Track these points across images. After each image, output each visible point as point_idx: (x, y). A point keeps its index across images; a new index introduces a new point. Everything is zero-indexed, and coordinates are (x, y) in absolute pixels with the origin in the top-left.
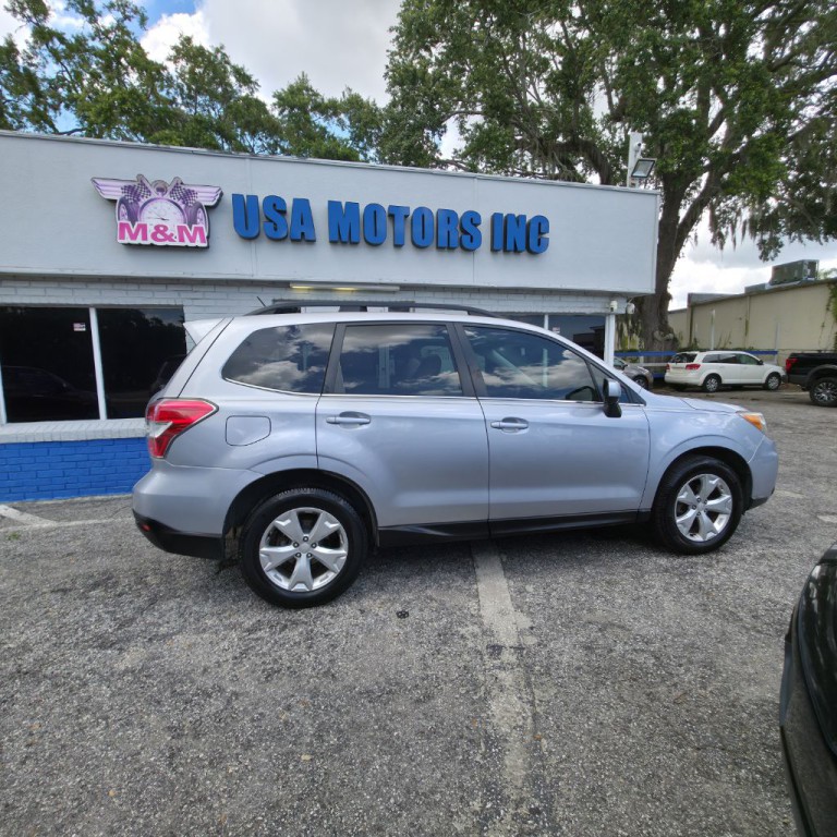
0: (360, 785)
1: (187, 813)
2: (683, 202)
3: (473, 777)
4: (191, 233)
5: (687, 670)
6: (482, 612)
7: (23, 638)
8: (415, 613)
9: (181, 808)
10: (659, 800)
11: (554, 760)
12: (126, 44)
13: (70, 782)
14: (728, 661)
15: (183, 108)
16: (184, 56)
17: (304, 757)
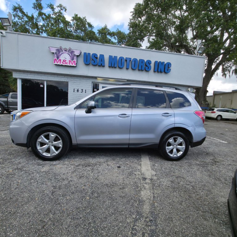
0: (102, 207)
1: (55, 206)
2: (214, 64)
3: (134, 209)
4: (72, 62)
5: (202, 191)
6: (142, 169)
7: (19, 161)
8: (122, 167)
9: (54, 205)
10: (189, 223)
11: (158, 209)
12: (61, 16)
13: (26, 195)
14: (215, 191)
15: (74, 33)
16: (75, 20)
17: (87, 198)
